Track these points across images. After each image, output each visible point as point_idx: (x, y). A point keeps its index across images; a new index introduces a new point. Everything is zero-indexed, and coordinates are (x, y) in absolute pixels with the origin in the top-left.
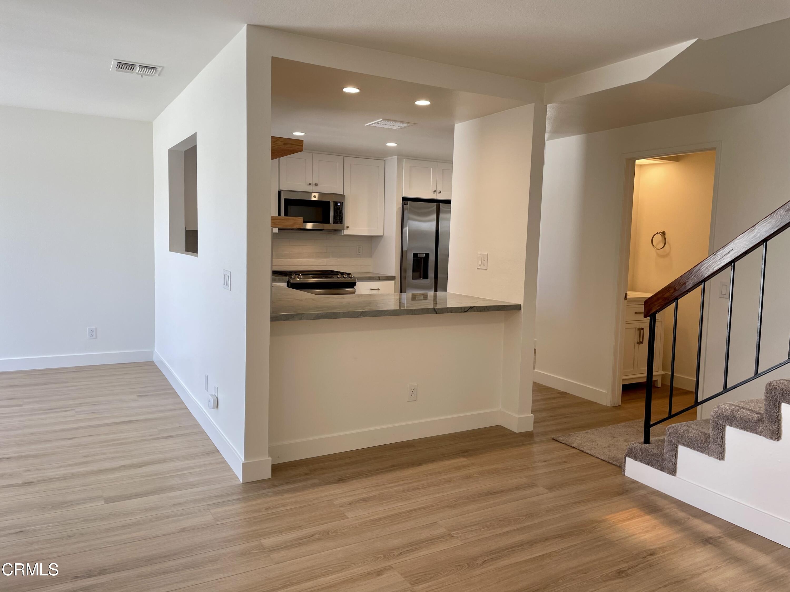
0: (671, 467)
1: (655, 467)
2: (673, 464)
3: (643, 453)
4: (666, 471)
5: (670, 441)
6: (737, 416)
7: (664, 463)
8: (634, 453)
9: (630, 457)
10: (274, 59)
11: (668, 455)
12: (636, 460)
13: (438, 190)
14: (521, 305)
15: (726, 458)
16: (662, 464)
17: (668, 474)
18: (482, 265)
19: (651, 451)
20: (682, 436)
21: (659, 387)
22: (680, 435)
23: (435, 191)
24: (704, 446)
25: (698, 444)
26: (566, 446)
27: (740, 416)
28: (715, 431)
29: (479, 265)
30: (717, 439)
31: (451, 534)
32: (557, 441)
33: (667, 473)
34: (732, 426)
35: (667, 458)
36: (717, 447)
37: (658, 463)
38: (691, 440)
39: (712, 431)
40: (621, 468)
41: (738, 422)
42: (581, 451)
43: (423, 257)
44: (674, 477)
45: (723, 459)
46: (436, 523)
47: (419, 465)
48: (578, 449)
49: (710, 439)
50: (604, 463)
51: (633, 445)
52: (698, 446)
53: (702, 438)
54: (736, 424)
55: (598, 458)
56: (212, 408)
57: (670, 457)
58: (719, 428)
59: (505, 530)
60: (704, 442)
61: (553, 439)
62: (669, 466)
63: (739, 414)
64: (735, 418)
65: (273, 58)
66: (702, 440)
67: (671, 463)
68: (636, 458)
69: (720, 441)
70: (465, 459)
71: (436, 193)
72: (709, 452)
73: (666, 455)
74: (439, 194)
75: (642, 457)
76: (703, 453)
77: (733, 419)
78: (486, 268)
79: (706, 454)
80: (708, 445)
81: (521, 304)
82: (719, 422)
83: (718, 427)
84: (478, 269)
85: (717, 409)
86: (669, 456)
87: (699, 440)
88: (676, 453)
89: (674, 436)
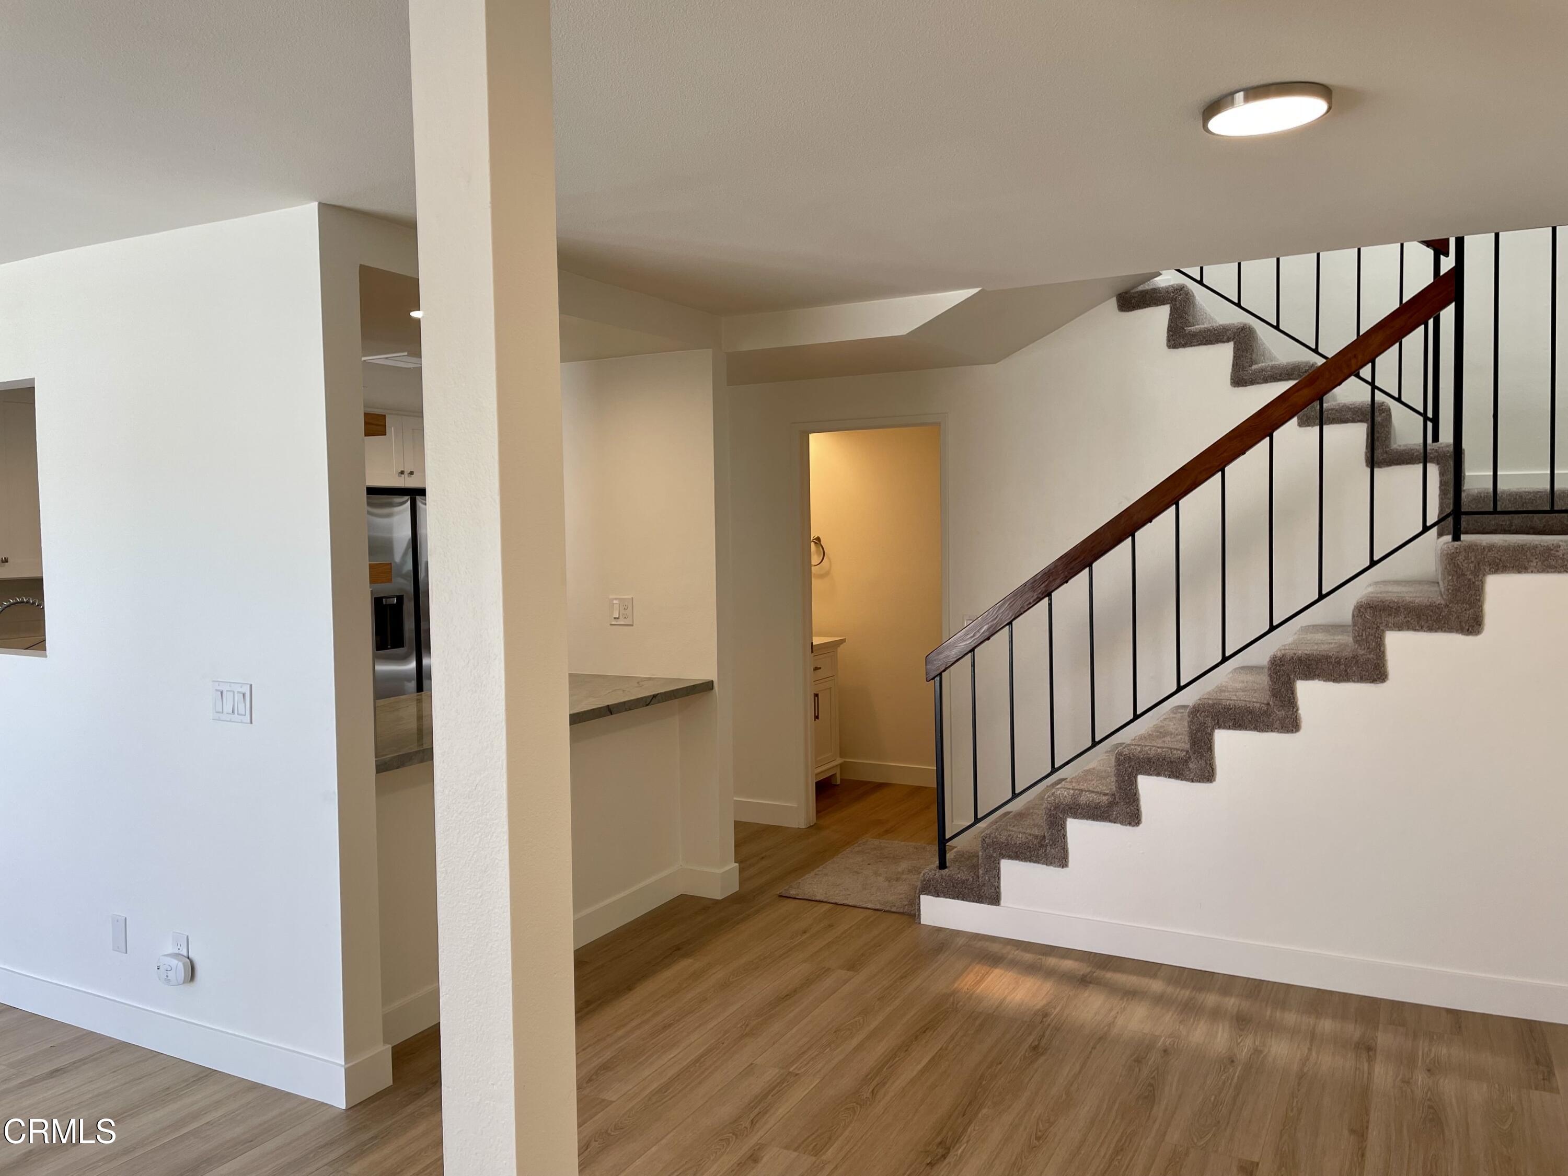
0: (994, 894)
1: (968, 899)
2: (995, 889)
3: (947, 883)
4: (986, 902)
5: (989, 856)
6: (1082, 803)
7: (983, 891)
8: (933, 886)
9: (929, 893)
10: (362, 267)
11: (987, 878)
12: (938, 896)
13: (407, 471)
14: (712, 681)
15: (1070, 864)
16: (979, 893)
17: (989, 906)
18: (621, 617)
19: (958, 878)
20: (1006, 845)
21: (839, 785)
22: (1004, 845)
23: (402, 473)
24: (1040, 852)
25: (1030, 852)
26: (808, 902)
27: (1086, 802)
28: (1053, 829)
29: (615, 618)
30: (1057, 840)
31: (790, 1072)
32: (790, 898)
33: (988, 904)
34: (1076, 818)
35: (985, 882)
36: (1059, 851)
37: (974, 892)
38: (1020, 847)
39: (1050, 829)
40: (913, 914)
41: (1084, 810)
42: (836, 904)
43: (392, 603)
44: (998, 907)
45: (1066, 865)
46: (753, 1065)
47: (630, 988)
48: (829, 903)
49: (1047, 841)
50: (879, 913)
51: (928, 874)
52: (1031, 855)
53: (1035, 843)
54: (1082, 814)
55: (867, 908)
56: (182, 982)
57: (991, 879)
58: (1059, 823)
59: (855, 1042)
60: (1039, 847)
61: (781, 896)
62: (991, 893)
63: (1083, 799)
64: (1079, 805)
65: (361, 265)
66: (1036, 845)
67: (993, 889)
68: (938, 893)
69: (1062, 841)
70: (690, 961)
71: (403, 475)
72: (1048, 861)
73: (983, 878)
74: (409, 477)
75: (947, 889)
76: (1039, 863)
77: (1078, 807)
78: (631, 624)
79: (1043, 864)
80: (1045, 851)
81: (712, 679)
82: (1059, 816)
83: (1057, 822)
84: (611, 625)
85: (1053, 798)
86: (989, 878)
87: (1032, 846)
88: (998, 873)
89: (994, 847)
